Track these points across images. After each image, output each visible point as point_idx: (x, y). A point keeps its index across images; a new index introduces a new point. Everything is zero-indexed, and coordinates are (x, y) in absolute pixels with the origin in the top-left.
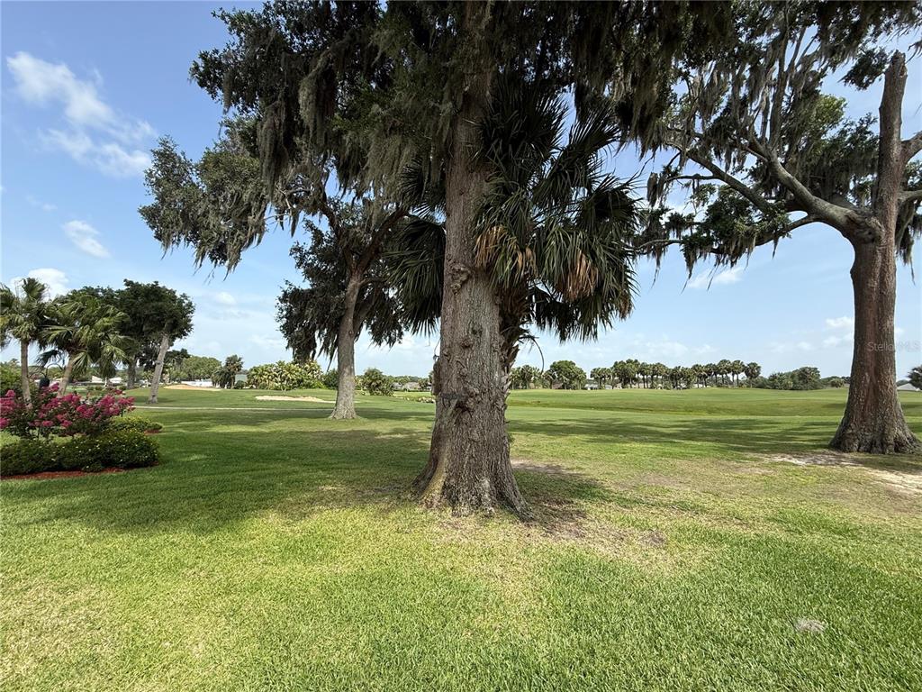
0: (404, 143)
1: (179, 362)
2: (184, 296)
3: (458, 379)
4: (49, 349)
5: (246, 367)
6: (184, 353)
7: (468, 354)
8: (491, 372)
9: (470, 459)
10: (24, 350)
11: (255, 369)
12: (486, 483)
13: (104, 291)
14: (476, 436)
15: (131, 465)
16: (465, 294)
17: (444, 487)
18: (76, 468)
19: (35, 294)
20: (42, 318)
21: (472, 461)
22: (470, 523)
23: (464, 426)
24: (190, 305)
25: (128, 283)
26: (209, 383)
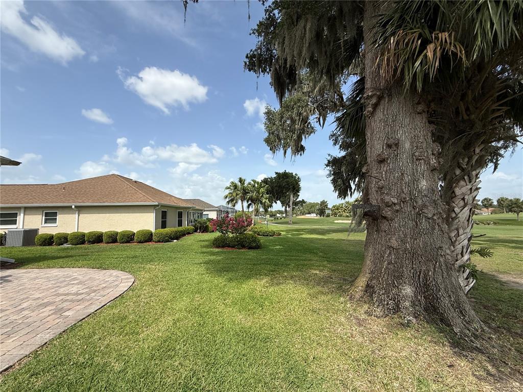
0: (306, 21)
1: (302, 205)
2: (296, 174)
3: (377, 191)
4: (249, 203)
5: (330, 206)
6: (303, 202)
7: (384, 168)
8: (415, 181)
9: (389, 264)
10: (242, 203)
11: (334, 207)
12: (408, 290)
13: (270, 179)
14: (394, 243)
15: (250, 248)
16: (379, 115)
17: (368, 286)
18: (233, 247)
19: (242, 182)
20: (245, 191)
21: (391, 267)
22: (377, 325)
23: (383, 234)
24: (299, 178)
25: (276, 173)
26: (315, 215)
